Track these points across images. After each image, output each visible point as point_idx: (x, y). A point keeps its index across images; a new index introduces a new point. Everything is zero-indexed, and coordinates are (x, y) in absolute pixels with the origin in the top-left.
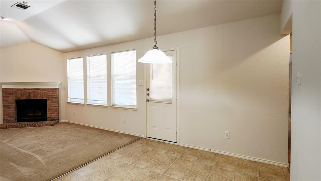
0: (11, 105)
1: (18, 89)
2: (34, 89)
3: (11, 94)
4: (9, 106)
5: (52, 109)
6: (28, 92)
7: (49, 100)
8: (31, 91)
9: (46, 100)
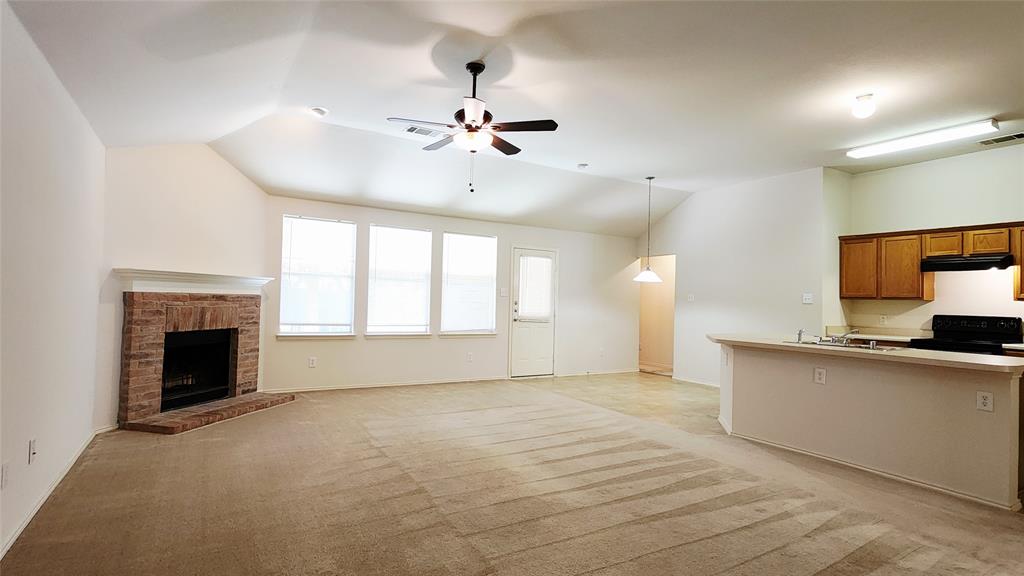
0: (154, 351)
1: (176, 297)
2: (214, 296)
3: (159, 312)
4: (147, 355)
5: (247, 357)
6: (199, 304)
7: (242, 331)
8: (206, 304)
9: (236, 330)
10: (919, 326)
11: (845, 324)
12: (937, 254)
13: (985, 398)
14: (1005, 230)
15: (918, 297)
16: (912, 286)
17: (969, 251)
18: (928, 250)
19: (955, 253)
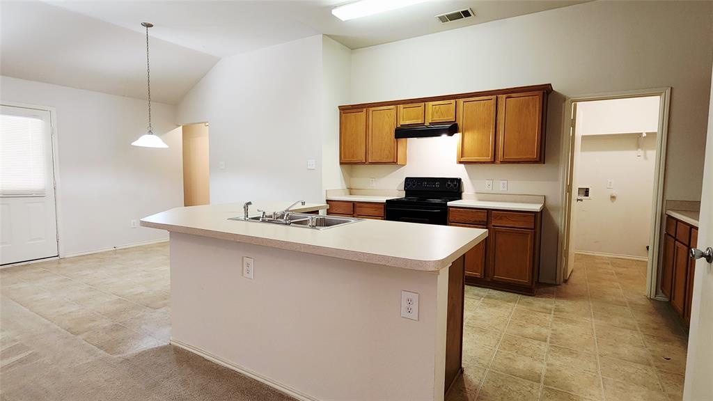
10: (396, 188)
11: (345, 187)
12: (408, 122)
13: (410, 302)
14: (453, 101)
15: (393, 162)
16: (390, 152)
17: (429, 120)
18: (401, 120)
19: (420, 121)
